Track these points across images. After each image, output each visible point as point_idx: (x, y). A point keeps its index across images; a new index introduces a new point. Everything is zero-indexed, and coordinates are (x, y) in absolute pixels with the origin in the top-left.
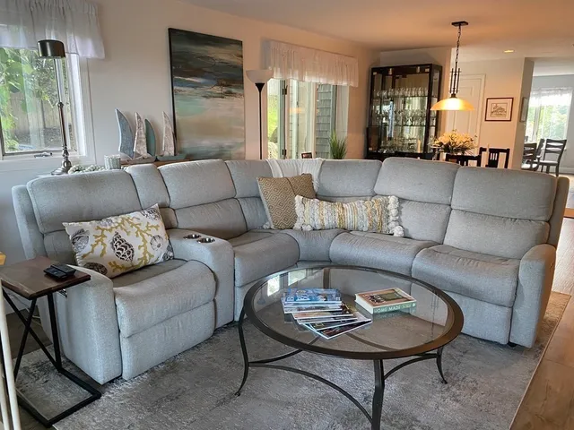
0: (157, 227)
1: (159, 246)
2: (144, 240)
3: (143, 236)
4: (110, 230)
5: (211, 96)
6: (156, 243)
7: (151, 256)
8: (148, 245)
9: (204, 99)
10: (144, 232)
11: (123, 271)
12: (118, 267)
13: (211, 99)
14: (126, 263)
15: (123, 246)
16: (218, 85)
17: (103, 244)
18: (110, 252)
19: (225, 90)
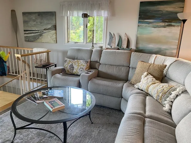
0: (84, 66)
1: (81, 71)
2: (78, 68)
3: (78, 67)
4: (71, 62)
5: (157, 27)
6: (81, 70)
7: (78, 73)
8: (78, 69)
9: (153, 28)
10: (80, 66)
11: (70, 73)
12: (69, 72)
13: (157, 28)
14: (71, 71)
15: (72, 67)
16: (163, 22)
17: (68, 65)
18: (68, 67)
19: (167, 24)
